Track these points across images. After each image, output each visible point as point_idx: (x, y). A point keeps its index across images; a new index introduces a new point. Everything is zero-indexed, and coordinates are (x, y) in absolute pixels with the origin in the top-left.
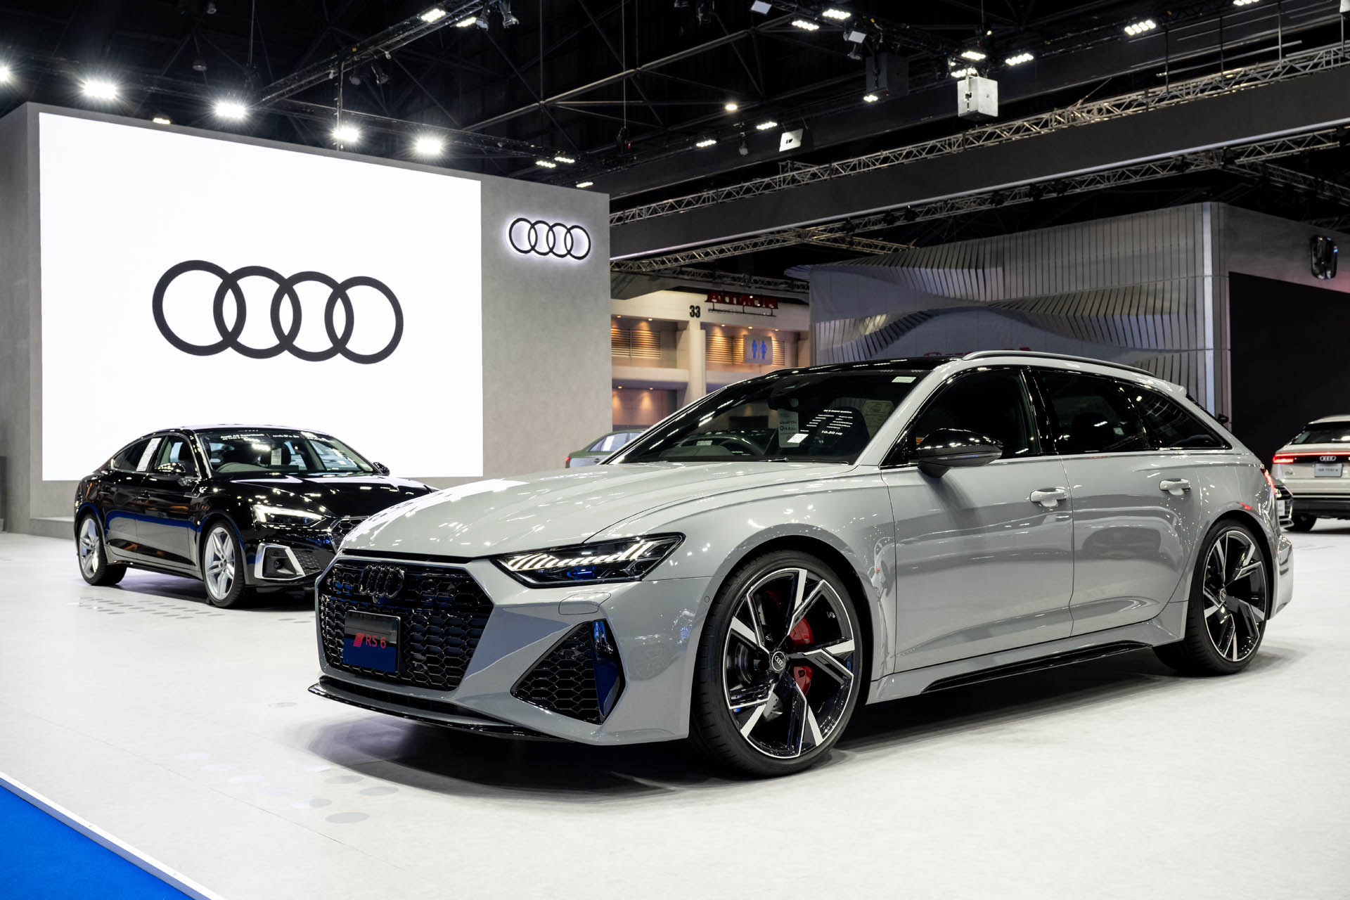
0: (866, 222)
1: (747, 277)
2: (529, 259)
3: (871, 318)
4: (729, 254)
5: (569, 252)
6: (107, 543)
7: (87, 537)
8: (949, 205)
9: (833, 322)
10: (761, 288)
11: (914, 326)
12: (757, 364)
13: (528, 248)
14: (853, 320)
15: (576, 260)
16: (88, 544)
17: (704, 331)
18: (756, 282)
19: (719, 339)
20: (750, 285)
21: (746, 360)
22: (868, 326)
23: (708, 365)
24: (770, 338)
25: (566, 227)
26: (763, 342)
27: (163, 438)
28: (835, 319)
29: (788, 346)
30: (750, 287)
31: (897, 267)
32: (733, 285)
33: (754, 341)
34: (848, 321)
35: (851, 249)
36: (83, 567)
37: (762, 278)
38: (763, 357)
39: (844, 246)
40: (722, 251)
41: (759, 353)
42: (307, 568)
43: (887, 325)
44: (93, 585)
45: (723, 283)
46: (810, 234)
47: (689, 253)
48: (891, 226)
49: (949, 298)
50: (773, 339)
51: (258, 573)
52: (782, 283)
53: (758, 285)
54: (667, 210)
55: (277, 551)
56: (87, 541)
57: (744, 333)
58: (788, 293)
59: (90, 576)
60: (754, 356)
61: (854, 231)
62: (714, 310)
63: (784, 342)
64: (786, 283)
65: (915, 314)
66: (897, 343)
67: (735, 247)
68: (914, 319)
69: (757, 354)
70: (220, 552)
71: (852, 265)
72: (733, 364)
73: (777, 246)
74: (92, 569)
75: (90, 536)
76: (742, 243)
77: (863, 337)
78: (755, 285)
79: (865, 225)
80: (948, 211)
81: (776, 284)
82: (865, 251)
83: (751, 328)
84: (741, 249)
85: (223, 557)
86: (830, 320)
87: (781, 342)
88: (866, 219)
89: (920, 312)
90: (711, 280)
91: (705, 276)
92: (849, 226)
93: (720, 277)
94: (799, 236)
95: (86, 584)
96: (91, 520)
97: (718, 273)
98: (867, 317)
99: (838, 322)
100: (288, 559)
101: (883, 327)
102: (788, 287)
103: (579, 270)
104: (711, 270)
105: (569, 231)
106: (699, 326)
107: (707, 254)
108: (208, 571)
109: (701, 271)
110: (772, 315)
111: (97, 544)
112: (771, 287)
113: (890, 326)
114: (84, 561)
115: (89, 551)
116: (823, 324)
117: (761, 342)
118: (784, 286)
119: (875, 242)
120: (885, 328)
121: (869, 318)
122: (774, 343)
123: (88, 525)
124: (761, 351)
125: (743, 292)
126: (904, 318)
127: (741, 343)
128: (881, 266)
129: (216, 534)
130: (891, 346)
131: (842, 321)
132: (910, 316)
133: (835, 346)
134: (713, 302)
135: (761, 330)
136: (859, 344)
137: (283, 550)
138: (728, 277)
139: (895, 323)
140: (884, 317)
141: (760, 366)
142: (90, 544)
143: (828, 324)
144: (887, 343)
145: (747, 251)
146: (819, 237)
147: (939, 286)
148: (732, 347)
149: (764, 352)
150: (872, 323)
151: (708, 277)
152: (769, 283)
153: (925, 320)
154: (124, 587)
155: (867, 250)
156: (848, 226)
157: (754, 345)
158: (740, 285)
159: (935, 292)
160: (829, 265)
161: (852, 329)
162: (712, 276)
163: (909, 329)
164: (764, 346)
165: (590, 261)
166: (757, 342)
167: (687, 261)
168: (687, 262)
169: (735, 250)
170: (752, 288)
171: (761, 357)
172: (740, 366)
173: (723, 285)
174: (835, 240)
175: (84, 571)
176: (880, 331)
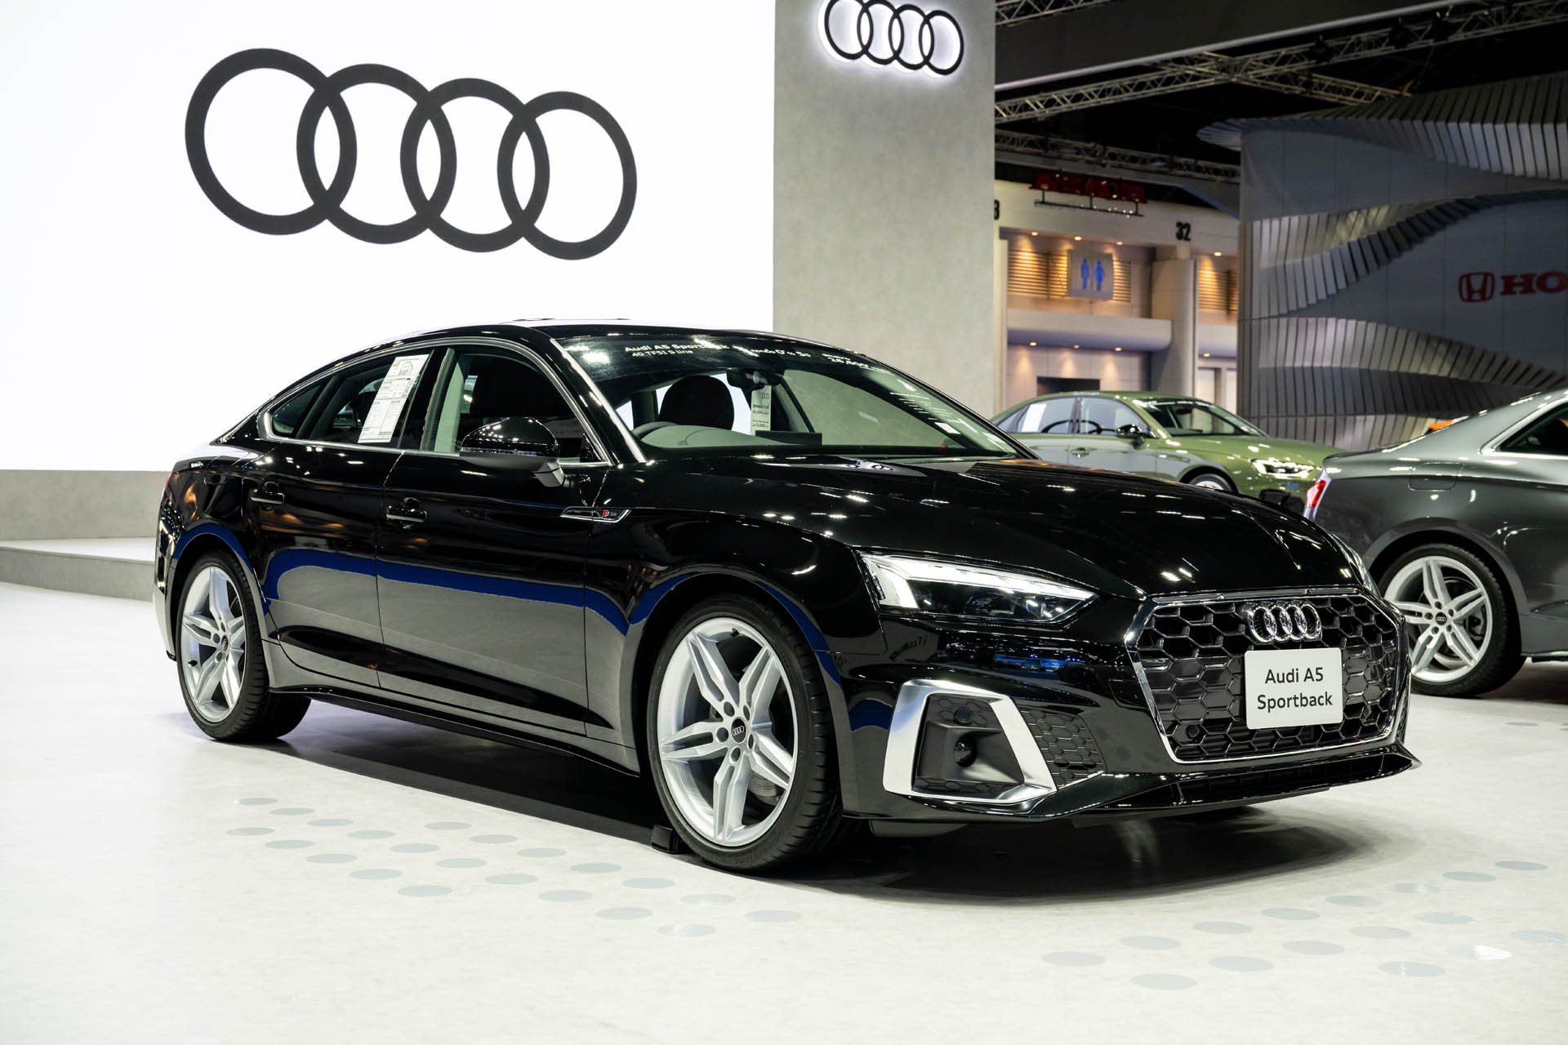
0: (1353, 44)
1: (1099, 147)
2: (857, 71)
3: (1359, 211)
4: (1092, 103)
5: (926, 60)
6: (273, 635)
7: (205, 611)
8: (1515, 12)
9: (1285, 220)
10: (1120, 167)
11: (1443, 225)
12: (1087, 300)
13: (857, 49)
14: (1324, 216)
15: (941, 76)
16: (207, 634)
17: (1005, 243)
18: (1113, 156)
19: (1027, 257)
20: (1104, 162)
21: (1071, 291)
22: (1354, 226)
23: (1010, 301)
24: (1109, 257)
25: (921, 13)
26: (1099, 263)
27: (437, 355)
28: (1290, 213)
29: (1136, 270)
30: (1104, 165)
31: (1415, 122)
32: (1076, 160)
33: (1085, 261)
34: (1314, 217)
35: (1308, 95)
36: (193, 692)
37: (1123, 151)
38: (1099, 288)
39: (1298, 90)
40: (1078, 98)
41: (1092, 281)
42: (1061, 765)
43: (1394, 224)
44: (219, 740)
45: (1060, 158)
46: (1245, 66)
47: (1019, 101)
48: (1401, 50)
49: (1512, 176)
50: (1115, 258)
51: (897, 776)
52: (1153, 160)
53: (1116, 163)
54: (1018, 16)
55: (962, 709)
56: (205, 624)
57: (1067, 246)
58: (1164, 177)
59: (216, 715)
60: (1085, 286)
61: (1328, 61)
62: (1043, 202)
63: (1130, 263)
64: (1162, 160)
65: (1448, 205)
66: (1408, 256)
67: (1104, 91)
68: (1444, 212)
69: (1089, 282)
70: (720, 697)
71: (1328, 118)
72: (1049, 299)
73: (1181, 87)
74: (219, 698)
75: (212, 609)
76: (1115, 84)
77: (1346, 246)
78: (1111, 162)
79: (1351, 50)
80: (1511, 22)
81: (1144, 162)
82: (1328, 99)
83: (1078, 238)
84: (1114, 94)
85: (730, 711)
86: (1280, 216)
87: (1126, 264)
88: (1353, 38)
89: (1459, 201)
90: (1041, 151)
91: (1031, 144)
92: (1321, 51)
93: (1055, 147)
94: (1224, 70)
95: (203, 740)
96: (218, 570)
97: (1053, 140)
98: (1351, 211)
99: (1295, 219)
100: (1000, 732)
101: (1385, 228)
102: (1165, 166)
103: (942, 94)
104: (1042, 135)
105: (927, 20)
106: (996, 233)
107: (1050, 103)
108: (667, 751)
109: (1025, 135)
110: (1136, 214)
111: (238, 636)
112: (1137, 166)
113: (1399, 225)
114: (195, 676)
115: (206, 652)
116: (1266, 224)
117: (1095, 265)
118: (1158, 164)
119: (1348, 83)
120: (1389, 229)
121: (1356, 213)
122: (1116, 265)
123: (208, 581)
124: (1095, 279)
125: (1091, 173)
126: (1428, 212)
127: (1063, 264)
128: (1384, 119)
129: (702, 637)
130: (1395, 261)
131: (1304, 218)
132: (1439, 208)
133: (1289, 262)
134: (1043, 190)
135: (1092, 243)
136: (1337, 256)
137: (984, 706)
138: (1068, 146)
139: (1408, 221)
140: (1384, 211)
141: (1091, 302)
142: (213, 631)
143: (1276, 223)
144: (1389, 256)
145: (1125, 97)
146: (1256, 73)
147: (1482, 153)
148: (1048, 270)
149: (1100, 279)
150: (1363, 221)
151: (1035, 147)
152: (1134, 160)
153: (1464, 215)
154: (299, 748)
155: (1332, 98)
156: (1319, 47)
157: (1084, 268)
158: (1088, 162)
159: (1485, 166)
160: (1286, 118)
161: (1322, 230)
162: (1043, 144)
163: (1432, 231)
164: (1100, 270)
165: (961, 80)
166: (1088, 264)
167: (1013, 115)
168: (1015, 116)
169: (1102, 95)
170: (1108, 166)
171: (1095, 288)
172: (1061, 301)
173: (1059, 161)
174: (1283, 79)
175: (196, 702)
176: (1379, 234)
